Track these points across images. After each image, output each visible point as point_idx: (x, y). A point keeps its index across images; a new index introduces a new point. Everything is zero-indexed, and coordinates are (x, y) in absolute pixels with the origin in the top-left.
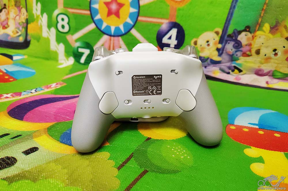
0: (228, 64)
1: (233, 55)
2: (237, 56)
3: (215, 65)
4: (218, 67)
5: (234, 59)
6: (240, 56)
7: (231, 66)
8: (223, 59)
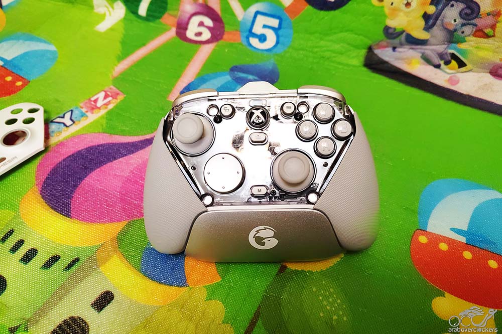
0: (441, 48)
1: (455, 30)
2: (463, 35)
3: (414, 47)
4: (419, 50)
5: (454, 40)
6: (469, 36)
7: (446, 53)
8: (432, 36)
